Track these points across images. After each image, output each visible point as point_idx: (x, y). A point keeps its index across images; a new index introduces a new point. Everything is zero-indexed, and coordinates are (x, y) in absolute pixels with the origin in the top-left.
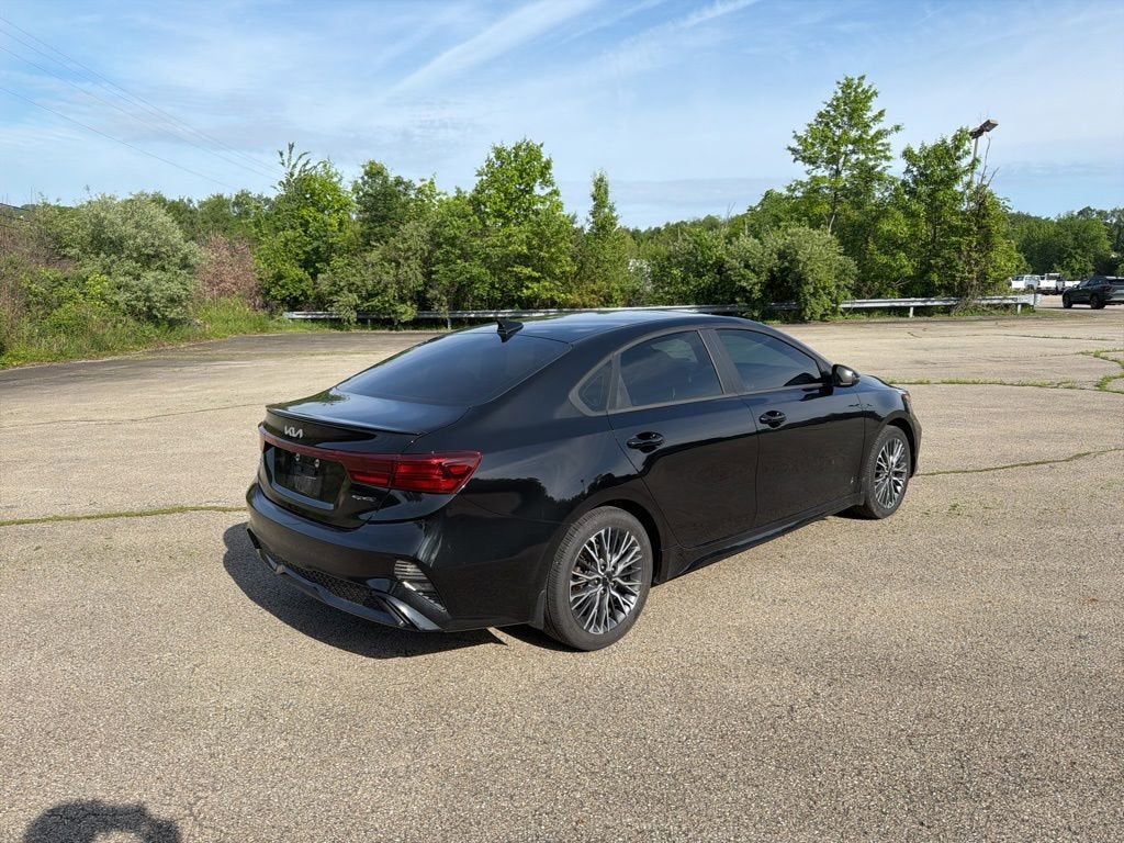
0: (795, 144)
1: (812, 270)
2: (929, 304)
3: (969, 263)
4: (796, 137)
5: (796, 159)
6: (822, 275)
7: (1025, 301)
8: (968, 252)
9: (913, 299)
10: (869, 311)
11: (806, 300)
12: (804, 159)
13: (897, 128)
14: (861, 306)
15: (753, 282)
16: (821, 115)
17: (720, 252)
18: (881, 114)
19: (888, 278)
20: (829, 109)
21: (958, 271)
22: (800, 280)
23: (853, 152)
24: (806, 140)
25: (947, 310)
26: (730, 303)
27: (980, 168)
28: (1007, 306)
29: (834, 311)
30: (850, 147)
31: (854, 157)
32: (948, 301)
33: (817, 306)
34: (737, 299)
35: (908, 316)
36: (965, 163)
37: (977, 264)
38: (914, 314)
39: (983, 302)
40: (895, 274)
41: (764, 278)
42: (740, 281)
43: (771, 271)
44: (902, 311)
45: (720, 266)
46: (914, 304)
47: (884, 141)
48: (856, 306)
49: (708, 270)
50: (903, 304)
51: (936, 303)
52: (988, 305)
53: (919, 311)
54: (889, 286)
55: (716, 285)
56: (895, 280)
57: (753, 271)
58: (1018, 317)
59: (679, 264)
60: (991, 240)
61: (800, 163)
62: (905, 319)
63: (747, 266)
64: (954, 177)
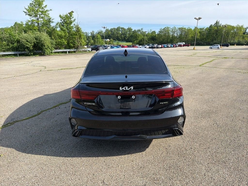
0: (25, 11)
1: (45, 43)
2: (71, 50)
3: (78, 42)
4: (25, 8)
5: (26, 15)
6: (48, 44)
7: (89, 50)
8: (77, 39)
9: (67, 49)
10: (58, 52)
11: (45, 50)
12: (28, 15)
13: (51, 10)
14: (57, 51)
15: (30, 46)
16: (30, 4)
17: (17, 37)
18: (46, 6)
19: (62, 45)
20: (33, 3)
21: (76, 43)
22: (43, 45)
23: (41, 14)
24: (28, 10)
25: (74, 52)
26: (23, 51)
27: (76, 21)
28: (86, 51)
29: (52, 52)
30: (41, 13)
31: (42, 16)
32: (74, 50)
33: (48, 51)
34: (26, 50)
35: (67, 53)
36: (73, 19)
37: (79, 42)
38: (68, 53)
39: (81, 50)
40: (63, 44)
41: (33, 44)
42: (26, 45)
43: (34, 42)
44: (66, 52)
45: (18, 41)
46: (68, 51)
47: (48, 13)
48: (56, 51)
49: (15, 42)
50: (66, 51)
51: (72, 50)
52: (82, 51)
53: (69, 52)
54: (62, 47)
55: (19, 46)
56: (63, 45)
57: (29, 42)
58: (88, 53)
59: (5, 41)
60: (81, 37)
61: (27, 15)
62: (66, 54)
63: (27, 41)
64: (71, 23)
